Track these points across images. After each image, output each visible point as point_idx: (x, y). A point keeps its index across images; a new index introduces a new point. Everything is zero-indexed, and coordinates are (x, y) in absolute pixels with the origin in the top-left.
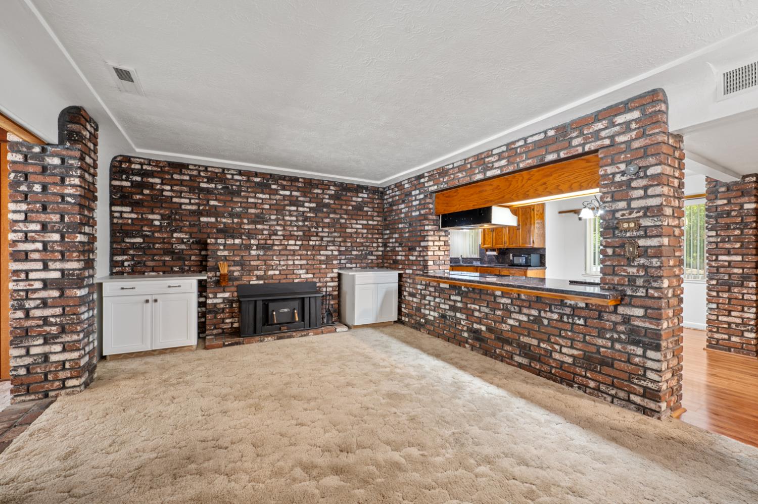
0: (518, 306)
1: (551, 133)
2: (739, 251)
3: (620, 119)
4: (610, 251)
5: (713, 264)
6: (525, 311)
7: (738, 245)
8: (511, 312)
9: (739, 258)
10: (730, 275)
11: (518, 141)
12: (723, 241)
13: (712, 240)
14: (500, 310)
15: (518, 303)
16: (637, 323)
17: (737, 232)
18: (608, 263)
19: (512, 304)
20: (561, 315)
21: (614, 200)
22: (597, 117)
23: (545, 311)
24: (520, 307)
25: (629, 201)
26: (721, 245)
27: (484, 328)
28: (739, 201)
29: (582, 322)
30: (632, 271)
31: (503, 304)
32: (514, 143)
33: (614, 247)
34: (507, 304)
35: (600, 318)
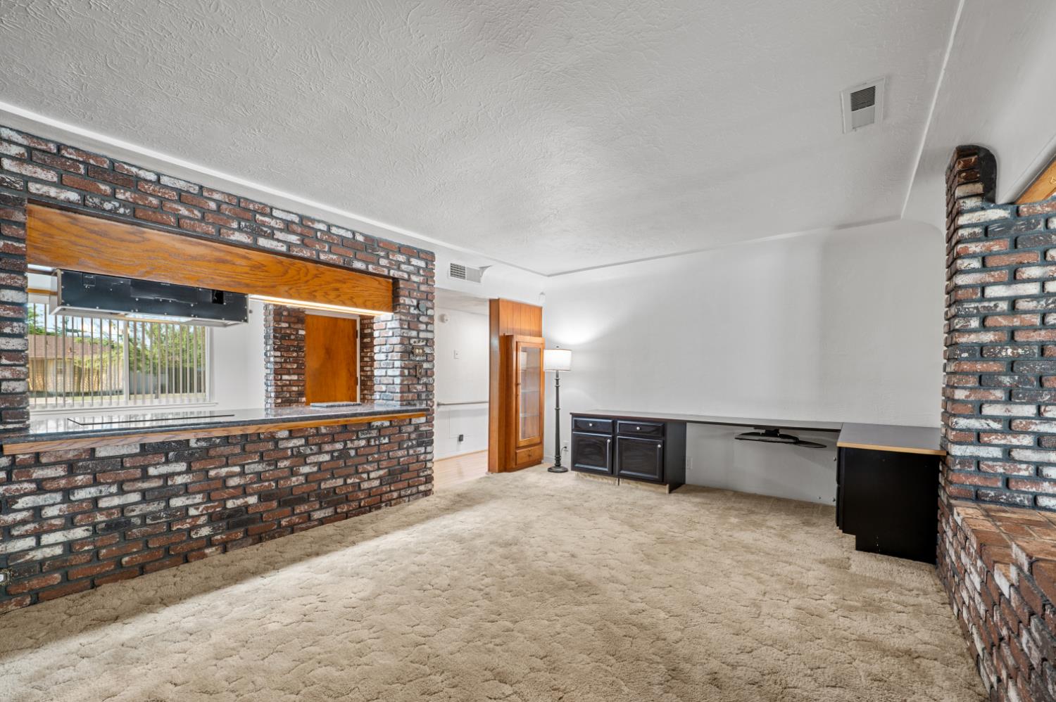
0: (315, 445)
1: (360, 238)
2: (296, 371)
3: (414, 261)
4: (406, 372)
5: (279, 383)
6: (327, 448)
7: (295, 366)
8: (306, 456)
9: (295, 377)
10: (290, 392)
11: (319, 221)
12: (285, 362)
13: (278, 360)
14: (286, 458)
15: (317, 440)
16: (423, 429)
17: (295, 354)
18: (406, 382)
19: (307, 444)
20: (368, 440)
21: (409, 328)
22: (401, 249)
23: (352, 441)
24: (319, 445)
25: (419, 331)
26: (284, 365)
27: (252, 500)
28: (296, 326)
29: (386, 440)
30: (419, 387)
31: (292, 448)
32: (313, 221)
33: (409, 369)
34: (298, 447)
35: (400, 431)
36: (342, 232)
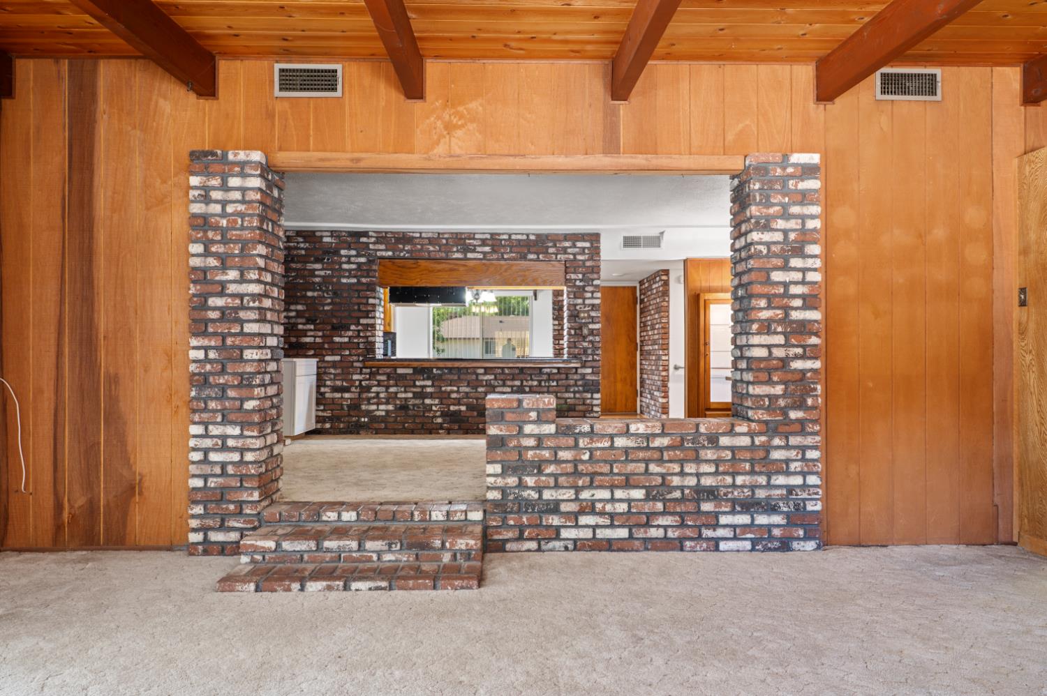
0: (502, 380)
1: (532, 237)
3: (579, 244)
4: (573, 332)
6: (509, 383)
8: (495, 387)
11: (503, 234)
14: (483, 386)
15: (502, 377)
16: (588, 377)
18: (572, 340)
19: (496, 379)
20: (540, 382)
21: (575, 297)
22: (566, 237)
23: (527, 381)
24: (504, 381)
25: (584, 299)
27: (463, 408)
29: (555, 384)
30: (585, 344)
31: (486, 381)
32: (499, 234)
33: (575, 329)
34: (490, 380)
35: (567, 378)
36: (519, 237)
